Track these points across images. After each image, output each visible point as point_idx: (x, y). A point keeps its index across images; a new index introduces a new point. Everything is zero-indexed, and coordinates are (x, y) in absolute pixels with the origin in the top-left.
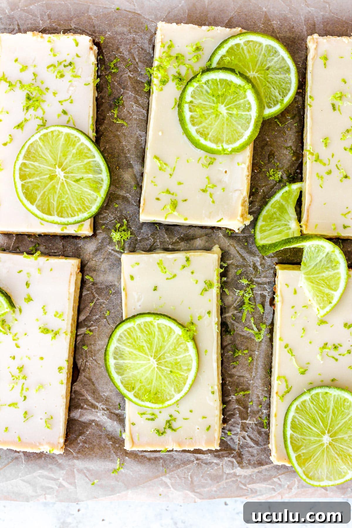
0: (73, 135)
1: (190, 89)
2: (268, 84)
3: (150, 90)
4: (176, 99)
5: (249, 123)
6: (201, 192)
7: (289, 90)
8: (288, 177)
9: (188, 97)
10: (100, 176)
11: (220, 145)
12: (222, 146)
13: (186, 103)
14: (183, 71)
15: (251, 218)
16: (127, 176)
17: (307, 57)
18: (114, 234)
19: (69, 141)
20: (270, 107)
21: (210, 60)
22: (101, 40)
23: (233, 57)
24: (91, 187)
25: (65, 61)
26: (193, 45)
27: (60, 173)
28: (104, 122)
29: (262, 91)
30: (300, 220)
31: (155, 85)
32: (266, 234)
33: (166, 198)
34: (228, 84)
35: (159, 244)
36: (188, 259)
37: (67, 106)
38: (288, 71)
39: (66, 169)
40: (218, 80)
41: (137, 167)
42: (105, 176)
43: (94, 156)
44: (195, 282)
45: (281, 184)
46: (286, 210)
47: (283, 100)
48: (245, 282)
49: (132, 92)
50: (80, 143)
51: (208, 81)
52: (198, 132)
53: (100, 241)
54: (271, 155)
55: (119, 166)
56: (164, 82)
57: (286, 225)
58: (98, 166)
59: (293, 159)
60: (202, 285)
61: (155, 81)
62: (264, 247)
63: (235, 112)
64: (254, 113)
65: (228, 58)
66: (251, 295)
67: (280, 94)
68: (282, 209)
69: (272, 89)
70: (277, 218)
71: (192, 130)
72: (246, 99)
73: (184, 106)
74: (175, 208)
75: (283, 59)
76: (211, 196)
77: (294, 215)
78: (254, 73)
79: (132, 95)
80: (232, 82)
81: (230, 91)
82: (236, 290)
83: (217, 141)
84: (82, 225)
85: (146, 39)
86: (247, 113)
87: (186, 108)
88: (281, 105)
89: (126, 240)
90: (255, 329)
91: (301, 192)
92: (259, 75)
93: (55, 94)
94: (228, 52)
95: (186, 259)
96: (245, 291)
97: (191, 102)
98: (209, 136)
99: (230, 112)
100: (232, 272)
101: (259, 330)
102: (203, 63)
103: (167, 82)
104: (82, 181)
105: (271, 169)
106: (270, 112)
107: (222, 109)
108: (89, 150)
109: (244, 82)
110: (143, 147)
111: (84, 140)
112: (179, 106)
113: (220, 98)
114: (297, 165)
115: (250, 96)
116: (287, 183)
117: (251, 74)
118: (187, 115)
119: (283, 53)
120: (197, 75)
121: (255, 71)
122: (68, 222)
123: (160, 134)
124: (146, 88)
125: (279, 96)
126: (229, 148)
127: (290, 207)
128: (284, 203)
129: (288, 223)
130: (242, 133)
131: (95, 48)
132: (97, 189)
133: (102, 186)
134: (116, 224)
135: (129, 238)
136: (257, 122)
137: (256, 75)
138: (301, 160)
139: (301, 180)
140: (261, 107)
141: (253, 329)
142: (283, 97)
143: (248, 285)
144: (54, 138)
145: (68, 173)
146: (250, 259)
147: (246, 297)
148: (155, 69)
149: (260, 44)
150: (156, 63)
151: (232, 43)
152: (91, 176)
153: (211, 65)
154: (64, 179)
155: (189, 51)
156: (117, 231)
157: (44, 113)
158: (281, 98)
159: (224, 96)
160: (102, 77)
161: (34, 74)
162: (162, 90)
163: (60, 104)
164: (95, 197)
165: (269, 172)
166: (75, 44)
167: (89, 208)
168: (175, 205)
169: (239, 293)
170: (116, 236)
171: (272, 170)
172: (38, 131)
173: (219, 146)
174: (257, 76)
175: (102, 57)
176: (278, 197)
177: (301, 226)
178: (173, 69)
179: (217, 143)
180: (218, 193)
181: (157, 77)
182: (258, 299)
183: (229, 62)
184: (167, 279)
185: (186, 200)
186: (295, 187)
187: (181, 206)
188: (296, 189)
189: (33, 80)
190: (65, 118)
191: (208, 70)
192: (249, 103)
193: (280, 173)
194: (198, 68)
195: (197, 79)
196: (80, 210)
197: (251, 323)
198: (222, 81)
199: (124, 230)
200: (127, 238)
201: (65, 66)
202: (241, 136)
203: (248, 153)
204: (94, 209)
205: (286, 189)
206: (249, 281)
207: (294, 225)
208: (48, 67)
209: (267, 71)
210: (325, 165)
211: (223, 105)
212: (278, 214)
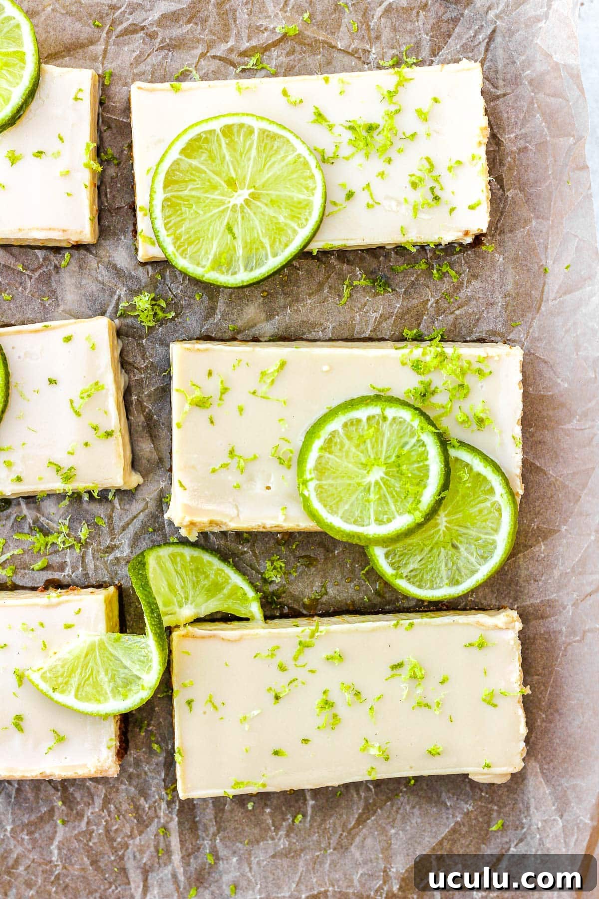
0: (310, 214)
1: (407, 414)
2: (427, 549)
3: (406, 340)
4: (388, 390)
5: (356, 522)
6: (230, 449)
7: (420, 587)
8: (273, 594)
9: (392, 412)
10: (242, 268)
11: (313, 476)
12: (312, 479)
13: (383, 410)
14: (439, 400)
15: (193, 538)
16: (252, 311)
17: (484, 610)
18: (147, 298)
19: (298, 209)
20: (387, 556)
21: (462, 444)
22: (488, 247)
23: (469, 485)
24: (221, 255)
25: (442, 189)
26: (485, 413)
27: (241, 196)
28: (344, 262)
29: (415, 539)
30: (198, 621)
31: (412, 351)
32: (169, 565)
33: (212, 387)
34: (421, 481)
35: (136, 378)
36: (109, 434)
37: (362, 198)
38: (454, 582)
39: (249, 206)
40: (426, 463)
41: (268, 328)
42: (243, 277)
43: (275, 255)
44: (70, 450)
45: (259, 583)
46: (213, 596)
47: (401, 577)
48: (84, 533)
49: (399, 308)
50: (297, 228)
51: (424, 445)
52: (333, 434)
53: (133, 273)
54: (310, 561)
55: (269, 296)
56: (417, 367)
57: (187, 599)
58: (259, 264)
59: (306, 600)
60: (66, 463)
61: (416, 351)
62: (140, 565)
63: (373, 497)
64: (372, 530)
65: (467, 476)
66: (62, 546)
67: (411, 571)
68: (215, 588)
69: (419, 558)
70: (198, 582)
71: (336, 424)
72: (396, 514)
73: (376, 406)
74: (197, 405)
75: (474, 572)
76: (225, 466)
77: (204, 612)
78: (445, 524)
79: (395, 308)
80: (425, 487)
81: (408, 486)
82: (68, 519)
83: (321, 469)
84: (153, 243)
85: (496, 326)
86: (373, 518)
87: (374, 410)
88: (392, 575)
89: (139, 318)
90: (4, 557)
91: (247, 619)
92: (441, 532)
93: (382, 174)
94: (479, 474)
95: (109, 430)
96: (68, 535)
97: (385, 418)
98: (327, 455)
99: (372, 489)
100: (100, 510)
102: (455, 433)
103: (418, 372)
104: (230, 236)
105: (285, 563)
106: (379, 557)
107: (377, 474)
108: (286, 246)
109: (425, 508)
110: (305, 337)
111: (304, 234)
112: (378, 398)
113: (395, 467)
114: (296, 606)
115: (402, 522)
116: (260, 594)
117: (442, 519)
118: (362, 413)
119: (484, 571)
120: (434, 425)
121: (449, 525)
122: (156, 218)
123: (326, 368)
124: (409, 333)
125: (409, 570)
126: (310, 491)
127: (218, 603)
128: (225, 591)
129: (190, 602)
130: (336, 513)
131: (469, 240)
132: (217, 265)
133: (223, 273)
134: (166, 300)
135: (142, 324)
136: (360, 536)
137: (442, 528)
138: (305, 612)
139: (267, 618)
140: (384, 541)
142: (406, 576)
143: (79, 540)
144: (302, 181)
145: (242, 211)
146: (124, 541)
147: (58, 537)
148: (439, 349)
149: (496, 531)
150: (449, 349)
151: (495, 481)
152: (240, 252)
153: (454, 447)
154: (230, 205)
155: (475, 405)
156: (154, 302)
157: (347, 159)
158: (404, 575)
159: (399, 475)
160: (423, 253)
161: (414, 135)
162: (404, 364)
163: (365, 186)
164: (204, 263)
165: (278, 559)
166: (472, 203)
167: (183, 254)
168: (201, 404)
169: (64, 525)
170: (143, 301)
171: (283, 565)
172: (314, 151)
173: (311, 473)
174: (439, 530)
175: (458, 249)
176: (237, 580)
177: (185, 625)
178: (442, 380)
179: (316, 468)
180: (231, 478)
181: (424, 354)
182: (56, 559)
183: (460, 478)
184: (71, 402)
185: (212, 422)
186: (255, 609)
187: (202, 415)
188: (250, 612)
189: (404, 134)
190: (339, 196)
191: (444, 442)
192: (389, 521)
193: (278, 580)
194: (446, 424)
195: (425, 424)
196: (177, 238)
197: (13, 549)
198: (426, 468)
199: (155, 314)
200: (142, 322)
201: (432, 189)
202: (333, 512)
203: (305, 524)
204: (181, 263)
205: (251, 593)
206: (85, 540)
207: (188, 612)
208: (428, 159)
209: (450, 545)
210: (296, 659)
211: (383, 475)
212: (206, 583)
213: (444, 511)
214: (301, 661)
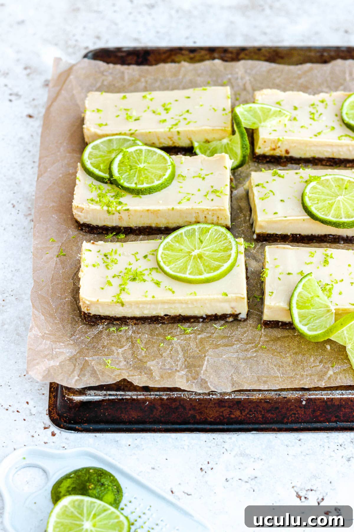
0: (164, 246)
1: (126, 184)
4: (133, 197)
5: (151, 151)
6: (205, 180)
9: (132, 186)
10: (197, 229)
12: (169, 165)
13: (137, 186)
14: (111, 194)
23: (101, 165)
24: (206, 233)
25: (103, 259)
33: (211, 196)
35: (246, 224)
36: (258, 185)
37: (140, 257)
40: (119, 168)
44: (274, 181)
46: (213, 148)
50: (171, 242)
52: (158, 180)
56: (120, 203)
60: (276, 178)
63: (143, 159)
64: (144, 148)
72: (133, 153)
73: (139, 189)
75: (101, 142)
80: (120, 161)
84: (237, 242)
86: (144, 152)
93: (130, 264)
94: (97, 168)
95: (257, 187)
97: (136, 184)
98: (161, 173)
99: (143, 161)
104: (201, 239)
107: (141, 166)
108: (176, 236)
111: (168, 240)
115: (130, 149)
118: (145, 186)
119: (97, 142)
123: (161, 202)
128: (209, 151)
130: (159, 154)
132: (208, 229)
144: (167, 257)
145: (195, 247)
152: (197, 234)
154: (201, 249)
155: (96, 192)
157: (146, 269)
161: (113, 277)
162: (126, 205)
163: (139, 261)
166: (89, 252)
167: (223, 233)
173: (169, 168)
178: (109, 199)
179: (167, 169)
180: (204, 172)
183: (105, 166)
185: (212, 186)
189: (118, 278)
190: (150, 257)
192: (137, 150)
196: (226, 239)
198: (119, 166)
201: (107, 259)
208: (108, 269)
210: (180, 122)
211: (138, 166)
214: (177, 121)
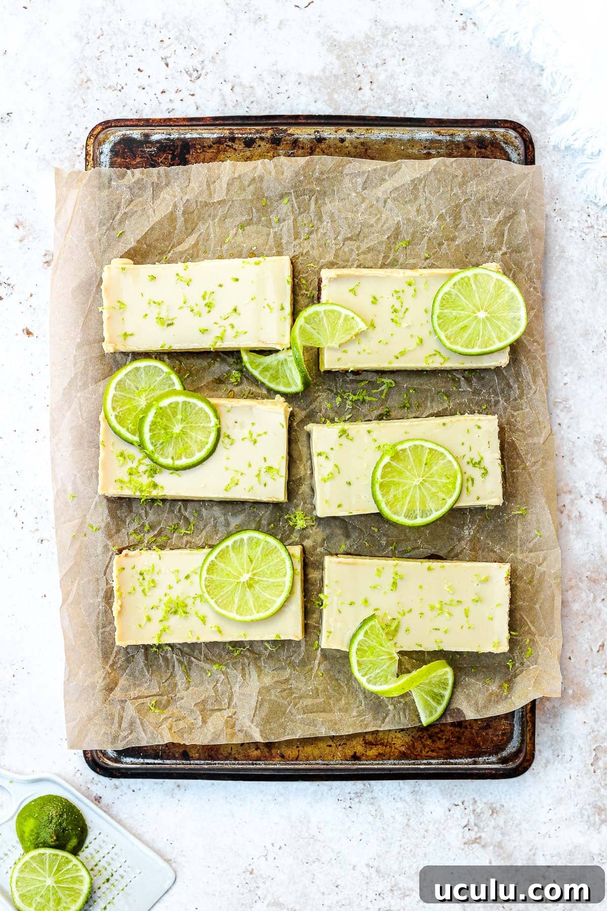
1: (162, 461)
2: (152, 387)
3: (161, 500)
5: (189, 403)
6: (256, 445)
7: (155, 367)
8: (237, 364)
9: (168, 462)
10: (245, 540)
11: (212, 429)
12: (213, 427)
13: (174, 463)
14: (144, 468)
15: (278, 396)
17: (122, 352)
18: (299, 526)
20: (174, 384)
21: (132, 444)
22: (115, 548)
23: (128, 421)
24: (256, 547)
25: (138, 579)
26: (119, 460)
28: (193, 543)
29: (159, 393)
30: (277, 351)
31: (158, 493)
32: (291, 381)
33: (264, 478)
34: (154, 425)
36: (320, 454)
37: (181, 576)
38: (137, 369)
40: (151, 434)
42: (245, 535)
43: (228, 546)
44: (341, 446)
45: (243, 371)
46: (268, 365)
47: (166, 373)
48: (338, 400)
49: (164, 517)
50: (215, 560)
51: (152, 443)
52: (200, 451)
53: (307, 540)
54: (217, 381)
55: (234, 525)
56: (155, 486)
57: (282, 363)
58: (235, 542)
59: (219, 360)
60: (344, 440)
61: (155, 493)
62: (305, 384)
63: (179, 417)
64: (181, 399)
65: (130, 426)
66: (350, 394)
67: (161, 375)
68: (267, 369)
69: (156, 383)
70: (276, 372)
71: (198, 457)
72: (168, 408)
73: (177, 465)
75: (126, 375)
76: (259, 435)
77: (273, 357)
78: (142, 401)
80: (152, 421)
81: (161, 422)
82: (347, 408)
84: (293, 555)
85: (112, 505)
86: (180, 405)
87: (178, 463)
88: (171, 374)
90: (383, 388)
91: (250, 351)
92: (144, 396)
93: (170, 588)
94: (123, 427)
95: (319, 456)
96: (346, 399)
97: (172, 458)
98: (204, 439)
99: (180, 421)
100: (330, 412)
101: (383, 383)
102: (136, 450)
103: (155, 483)
104: (251, 555)
106: (177, 384)
107: (178, 428)
108: (220, 552)
109: (152, 410)
110: (215, 503)
111: (212, 557)
112: (177, 469)
113: (167, 431)
114: (225, 356)
115: (164, 403)
116: (243, 365)
117: (144, 404)
118: (185, 462)
119: (121, 374)
120: (146, 453)
121: (140, 400)
122: (290, 568)
124: (159, 503)
126: (214, 420)
127: (265, 361)
128: (262, 367)
130: (199, 408)
131: (124, 552)
132: (258, 542)
133: (255, 538)
134: (290, 525)
136: (187, 396)
137: (144, 398)
138: (220, 353)
139: (238, 352)
140: (175, 392)
141: (383, 390)
142: (163, 373)
143: (342, 397)
145: (244, 570)
147: (352, 398)
148: (143, 494)
149: (114, 396)
150: (137, 494)
151: (114, 423)
152: (246, 548)
153: (137, 442)
154: (250, 573)
155: (124, 463)
156: (296, 523)
157: (189, 597)
159: (166, 428)
161: (152, 609)
162: (162, 487)
163: (180, 582)
164: (265, 543)
165: (233, 382)
166: (123, 571)
168: (270, 469)
169: (349, 405)
170: (301, 524)
171: (231, 379)
172: (206, 601)
175: (132, 547)
176: (256, 373)
177: (283, 350)
178: (141, 478)
179: (210, 433)
181: (151, 492)
182: (354, 386)
183: (133, 425)
184: (340, 473)
185: (265, 458)
186: (245, 357)
187: (271, 463)
188: (248, 356)
189: (158, 609)
190: (193, 576)
191: (141, 446)
192: (171, 403)
193: (234, 372)
194: (140, 454)
195: (151, 454)
196: (279, 557)
197: (377, 393)
198: (151, 430)
199: (295, 517)
200: (303, 513)
201: (144, 579)
202: (202, 409)
203: (218, 401)
204: (276, 543)
205: (248, 366)
206: (338, 396)
207: (282, 357)
208: (146, 596)
209: (140, 389)
210: (225, 331)
211: (175, 428)
212: (271, 372)
213: (142, 408)
214: (222, 329)
